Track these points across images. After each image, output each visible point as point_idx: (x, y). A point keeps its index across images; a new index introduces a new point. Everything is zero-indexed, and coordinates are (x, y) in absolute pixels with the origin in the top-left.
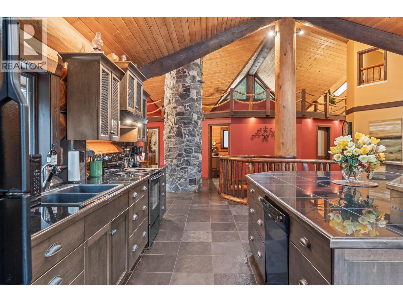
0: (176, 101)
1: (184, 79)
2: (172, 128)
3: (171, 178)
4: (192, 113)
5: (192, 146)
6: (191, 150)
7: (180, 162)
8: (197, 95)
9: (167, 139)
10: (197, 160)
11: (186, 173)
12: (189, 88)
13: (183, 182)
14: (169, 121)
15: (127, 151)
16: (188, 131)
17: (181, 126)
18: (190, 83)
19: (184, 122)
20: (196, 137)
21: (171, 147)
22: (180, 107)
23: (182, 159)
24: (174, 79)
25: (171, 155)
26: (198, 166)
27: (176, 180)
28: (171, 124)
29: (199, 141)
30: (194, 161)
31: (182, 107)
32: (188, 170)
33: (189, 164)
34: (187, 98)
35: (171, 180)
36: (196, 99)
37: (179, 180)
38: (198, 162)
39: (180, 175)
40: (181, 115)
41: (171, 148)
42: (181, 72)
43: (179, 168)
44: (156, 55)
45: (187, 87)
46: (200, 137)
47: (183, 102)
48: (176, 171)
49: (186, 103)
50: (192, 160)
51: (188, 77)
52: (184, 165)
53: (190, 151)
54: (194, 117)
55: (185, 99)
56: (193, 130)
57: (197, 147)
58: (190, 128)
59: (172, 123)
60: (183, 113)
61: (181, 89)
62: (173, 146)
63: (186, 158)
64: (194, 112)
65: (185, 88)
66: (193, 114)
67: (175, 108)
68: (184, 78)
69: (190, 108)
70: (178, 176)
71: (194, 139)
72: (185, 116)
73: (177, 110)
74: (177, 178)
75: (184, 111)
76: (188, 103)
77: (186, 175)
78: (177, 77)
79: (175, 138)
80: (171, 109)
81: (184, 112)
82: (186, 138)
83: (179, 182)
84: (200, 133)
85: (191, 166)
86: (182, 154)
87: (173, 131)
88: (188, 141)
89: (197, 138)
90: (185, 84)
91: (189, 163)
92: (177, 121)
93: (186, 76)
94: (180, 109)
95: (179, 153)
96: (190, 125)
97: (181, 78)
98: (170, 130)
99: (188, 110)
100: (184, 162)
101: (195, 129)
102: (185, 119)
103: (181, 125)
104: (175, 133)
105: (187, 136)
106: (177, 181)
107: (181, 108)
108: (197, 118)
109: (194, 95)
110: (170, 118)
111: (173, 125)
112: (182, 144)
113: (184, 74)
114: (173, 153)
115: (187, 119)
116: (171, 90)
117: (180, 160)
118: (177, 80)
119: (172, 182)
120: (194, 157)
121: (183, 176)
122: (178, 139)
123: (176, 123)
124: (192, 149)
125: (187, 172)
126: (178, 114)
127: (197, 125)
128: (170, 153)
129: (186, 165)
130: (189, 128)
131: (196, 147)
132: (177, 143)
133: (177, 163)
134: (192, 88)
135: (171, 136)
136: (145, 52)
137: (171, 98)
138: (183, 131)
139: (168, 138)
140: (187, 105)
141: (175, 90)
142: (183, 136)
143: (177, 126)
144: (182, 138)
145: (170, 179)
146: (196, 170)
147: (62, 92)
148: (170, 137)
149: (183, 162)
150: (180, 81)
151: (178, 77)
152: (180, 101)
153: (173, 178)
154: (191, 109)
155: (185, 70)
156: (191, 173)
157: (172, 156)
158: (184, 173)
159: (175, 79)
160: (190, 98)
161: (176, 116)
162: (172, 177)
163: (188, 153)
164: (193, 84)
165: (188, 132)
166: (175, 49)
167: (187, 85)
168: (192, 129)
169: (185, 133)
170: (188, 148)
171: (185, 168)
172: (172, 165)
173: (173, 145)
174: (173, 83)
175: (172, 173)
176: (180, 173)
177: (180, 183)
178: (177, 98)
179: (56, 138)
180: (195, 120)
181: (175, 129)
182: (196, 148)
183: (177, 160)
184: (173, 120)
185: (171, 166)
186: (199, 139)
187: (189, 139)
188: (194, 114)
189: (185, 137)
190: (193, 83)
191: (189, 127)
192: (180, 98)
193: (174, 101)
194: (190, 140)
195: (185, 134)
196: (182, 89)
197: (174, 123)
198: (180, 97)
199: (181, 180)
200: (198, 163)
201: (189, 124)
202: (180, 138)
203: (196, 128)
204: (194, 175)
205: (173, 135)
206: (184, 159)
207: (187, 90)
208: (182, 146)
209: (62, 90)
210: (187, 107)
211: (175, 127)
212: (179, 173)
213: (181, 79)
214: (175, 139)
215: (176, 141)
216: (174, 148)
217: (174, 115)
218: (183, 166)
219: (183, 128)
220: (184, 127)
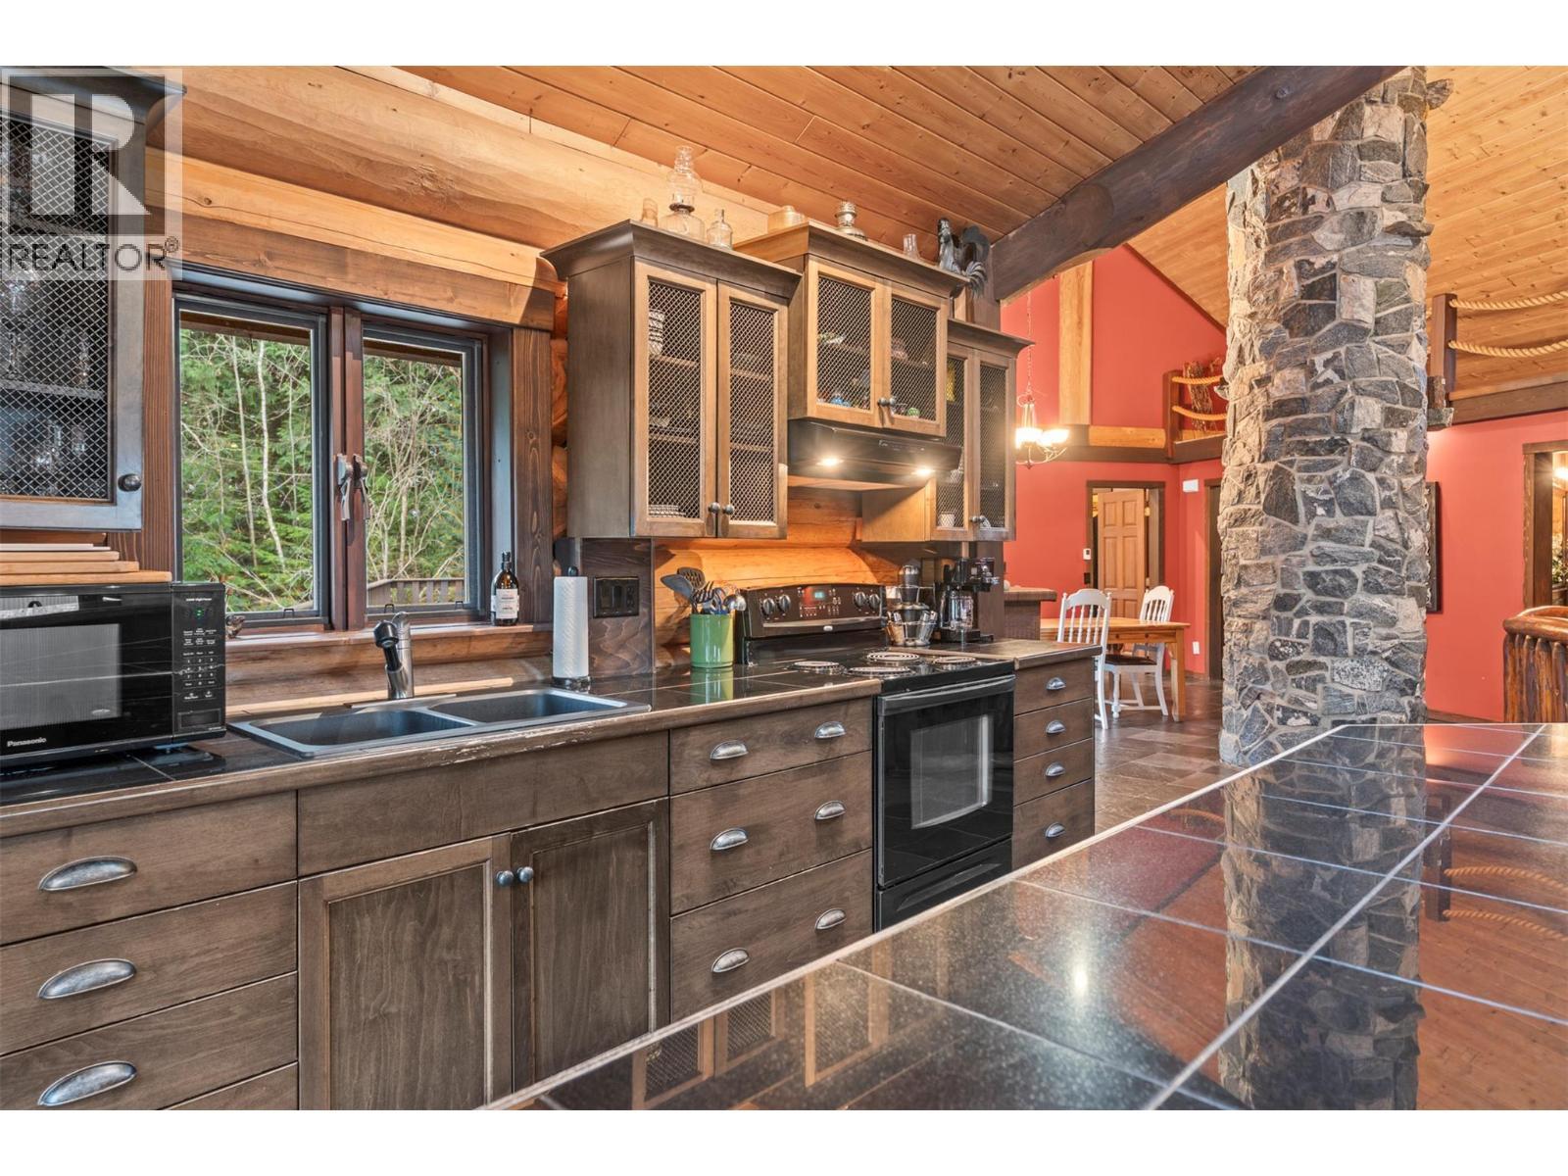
0: (1268, 350)
1: (1307, 236)
2: (1249, 476)
3: (1246, 707)
4: (1350, 394)
5: (1347, 561)
6: (1343, 581)
7: (1287, 635)
8: (1378, 304)
9: (1231, 526)
10: (1384, 631)
11: (1314, 691)
12: (1335, 275)
13: (1297, 731)
14: (1239, 444)
15: (907, 580)
16: (1325, 486)
17: (1291, 463)
18: (1338, 251)
19: (1306, 443)
20: (1371, 513)
21: (1248, 562)
22: (1287, 373)
23: (1297, 623)
24: (1258, 246)
25: (1244, 600)
26: (1387, 659)
27: (1267, 717)
28: (1247, 459)
29: (1396, 535)
30: (1365, 635)
31: (1296, 371)
32: (1327, 674)
33: (1331, 646)
34: (1320, 329)
35: (1246, 713)
36: (1377, 322)
37: (1283, 721)
38: (1388, 638)
39: (1286, 698)
40: (1289, 415)
41: (1245, 567)
42: (1289, 207)
43: (1281, 665)
44: (1068, 162)
45: (1323, 269)
46: (1401, 514)
47: (1303, 349)
48: (1267, 678)
49: (1315, 352)
50: (1350, 630)
51: (1327, 224)
52: (1308, 649)
53: (1340, 585)
54: (1358, 413)
55: (1309, 333)
56: (1355, 479)
57: (1380, 562)
58: (1339, 469)
59: (1250, 451)
60: (1303, 400)
61: (1290, 289)
62: (1256, 562)
63: (1314, 619)
64: (1359, 391)
65: (1309, 282)
66: (1357, 398)
67: (1263, 381)
68: (1305, 231)
69: (1340, 372)
70: (1278, 701)
71: (1365, 524)
72: (1310, 416)
73: (1272, 391)
74: (1270, 711)
75: (1304, 390)
76: (1324, 349)
77: (1318, 698)
78: (1271, 233)
79: (1261, 524)
80: (1247, 390)
81: (1308, 394)
82: (1314, 522)
83: (1282, 729)
84: (1405, 495)
85: (1346, 655)
86: (1297, 599)
87: (1253, 491)
88: (1326, 534)
89: (1380, 517)
90: (1312, 260)
91: (1333, 640)
92: (1269, 442)
93: (1319, 220)
94: (1287, 382)
95: (1282, 591)
96: (1339, 458)
97: (1293, 234)
98: (1242, 487)
99: (1328, 382)
100: (1305, 637)
101: (1371, 477)
102: (1309, 429)
103: (1289, 458)
104: (1263, 497)
105: (1320, 511)
106: (1270, 721)
107: (1292, 377)
108: (1378, 419)
109: (1362, 306)
110: (1245, 429)
111: (1256, 460)
112: (1295, 548)
113: (1305, 211)
114: (1255, 593)
115: (1320, 426)
116: (1246, 302)
117: (1284, 628)
118: (1271, 246)
119: (1249, 724)
120: (1360, 615)
121: (1302, 704)
122: (1277, 525)
123: (1265, 453)
124: (1349, 575)
125: (1320, 687)
126: (1279, 408)
127: (1379, 454)
128: (1244, 590)
129: (1318, 649)
130: (1330, 472)
131: (1375, 564)
132: (1272, 544)
133: (1272, 638)
134: (1350, 273)
135: (1246, 511)
136: (999, 163)
137: (1247, 338)
138: (1298, 487)
139: (1232, 521)
140: (1319, 360)
141: (1262, 297)
142: (1302, 509)
143: (1271, 465)
144: (1296, 522)
145: (1243, 711)
146: (1377, 677)
147: (558, 382)
148: (1240, 520)
149: (1302, 635)
150: (1286, 251)
151: (1273, 236)
152: (1287, 346)
153: (1255, 710)
154: (1342, 376)
155: (1310, 192)
156: (1350, 691)
157: (1251, 608)
158: (1307, 689)
159: (1263, 245)
160: (1335, 323)
161: (1266, 420)
162: (1249, 702)
163: (1326, 592)
164: (1358, 251)
165: (1326, 492)
166: (1168, 110)
167: (1319, 262)
168: (1347, 475)
169: (1312, 495)
170: (1330, 567)
171: (1310, 665)
172: (1251, 645)
173: (1253, 555)
174: (1256, 267)
175: (1250, 685)
176: (1285, 686)
177: (1285, 735)
178: (1270, 331)
179: (533, 534)
180: (1366, 430)
181: (1261, 480)
182: (1377, 570)
183: (1270, 623)
184: (1253, 440)
185: (1245, 649)
186: (1393, 523)
187: (1332, 526)
188: (1362, 400)
189: (1312, 514)
190: (1353, 249)
191: (1333, 464)
192: (1286, 334)
193: (1256, 350)
194: (1336, 530)
195: (1310, 501)
196: (1296, 286)
197: (1260, 450)
198: (1286, 324)
199: (1292, 721)
200: (1388, 644)
201: (1332, 452)
202: (1287, 523)
203: (1373, 470)
204: (1363, 705)
205: (1254, 507)
206: (1306, 624)
207: (1322, 288)
208: (1295, 560)
209: (557, 375)
210: (1320, 368)
211: (1264, 469)
212: (1279, 685)
213: (1292, 240)
214: (1263, 528)
215: (1265, 535)
216: (1259, 566)
217: (1260, 417)
218: (1298, 653)
219: (1297, 475)
220: (1307, 469)
